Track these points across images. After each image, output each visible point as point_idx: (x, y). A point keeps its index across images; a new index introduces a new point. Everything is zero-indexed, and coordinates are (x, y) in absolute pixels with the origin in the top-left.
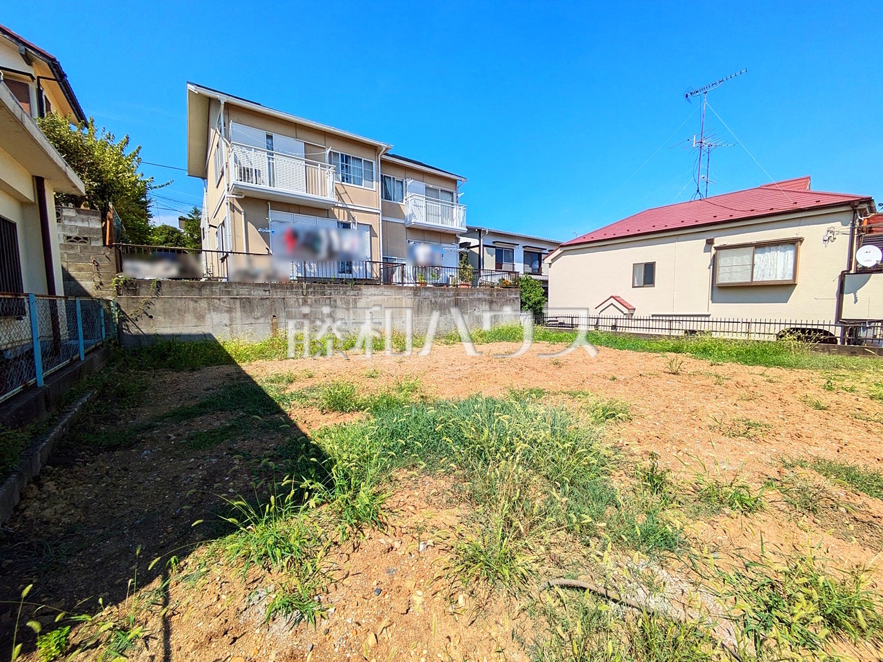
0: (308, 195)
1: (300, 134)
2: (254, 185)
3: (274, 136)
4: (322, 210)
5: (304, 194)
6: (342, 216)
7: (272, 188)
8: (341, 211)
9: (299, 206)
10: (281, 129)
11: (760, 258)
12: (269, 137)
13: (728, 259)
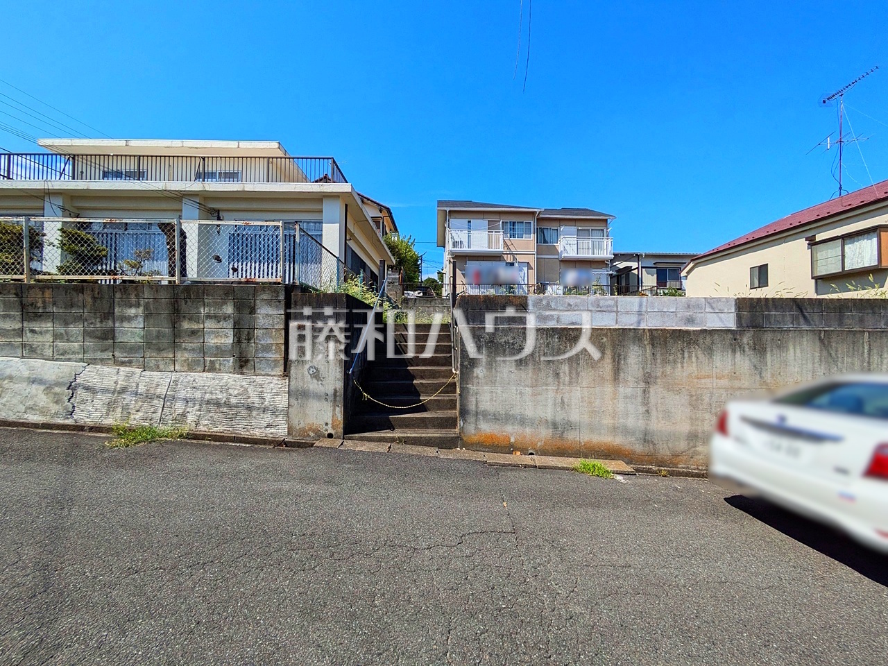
0: (489, 250)
1: (486, 216)
2: (459, 249)
3: (472, 221)
4: (497, 257)
5: (487, 249)
6: (509, 259)
7: (470, 249)
8: (509, 256)
9: (483, 256)
10: (475, 216)
11: (850, 248)
12: (469, 222)
13: (824, 253)
